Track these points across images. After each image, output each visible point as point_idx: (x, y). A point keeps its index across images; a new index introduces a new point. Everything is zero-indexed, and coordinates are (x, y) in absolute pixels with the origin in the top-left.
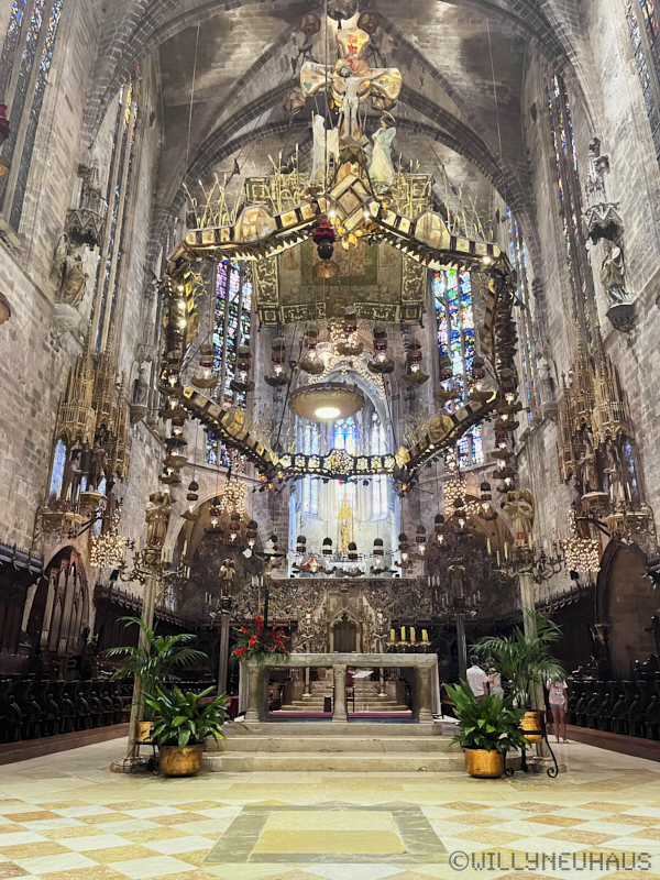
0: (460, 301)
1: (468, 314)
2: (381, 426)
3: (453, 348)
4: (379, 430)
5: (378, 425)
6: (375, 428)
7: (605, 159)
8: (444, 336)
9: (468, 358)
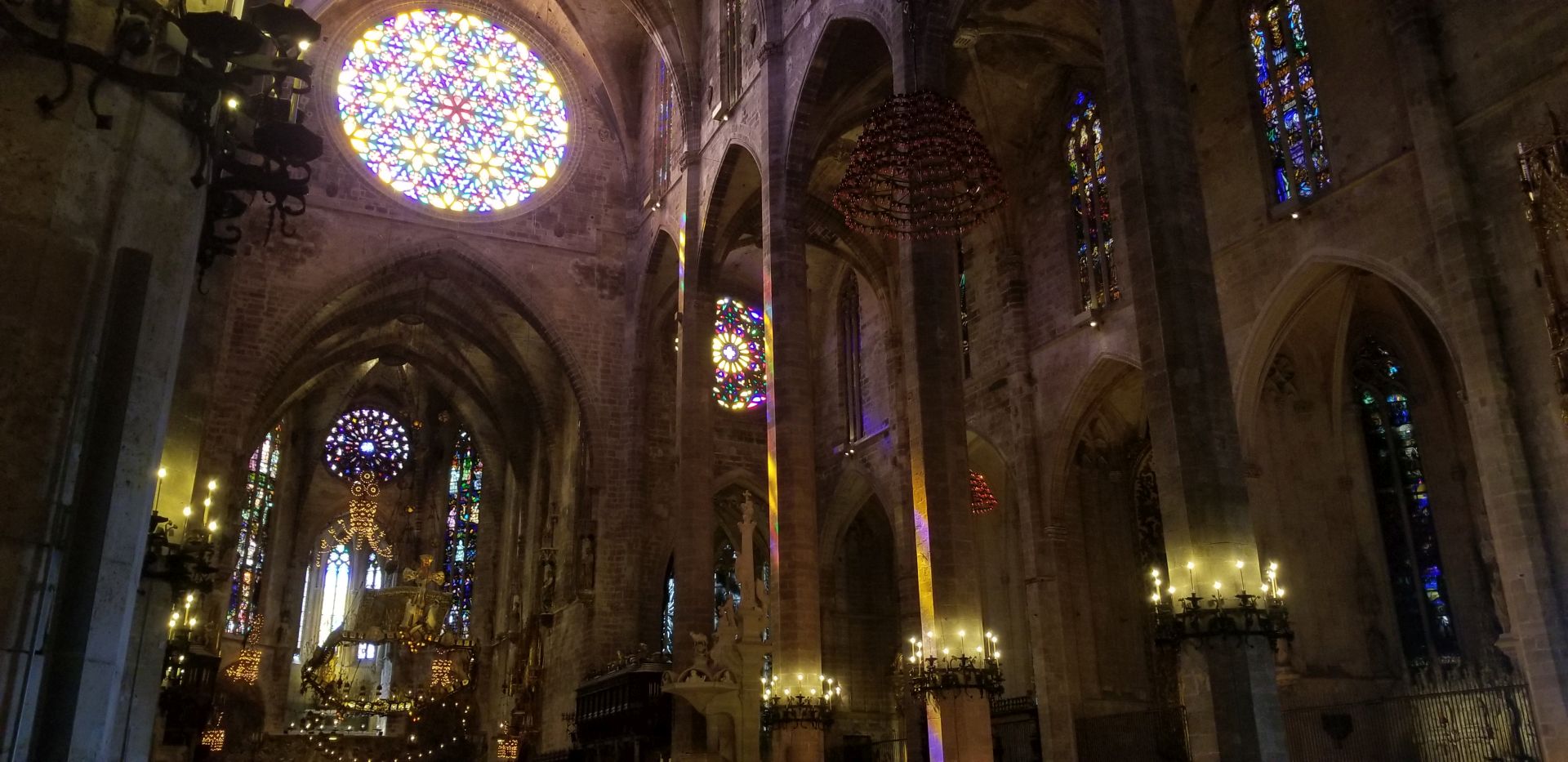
0: (471, 495)
1: (475, 510)
2: (379, 568)
3: (459, 536)
4: (375, 572)
5: (375, 567)
6: (371, 569)
7: (557, 518)
8: (452, 523)
9: (471, 548)
